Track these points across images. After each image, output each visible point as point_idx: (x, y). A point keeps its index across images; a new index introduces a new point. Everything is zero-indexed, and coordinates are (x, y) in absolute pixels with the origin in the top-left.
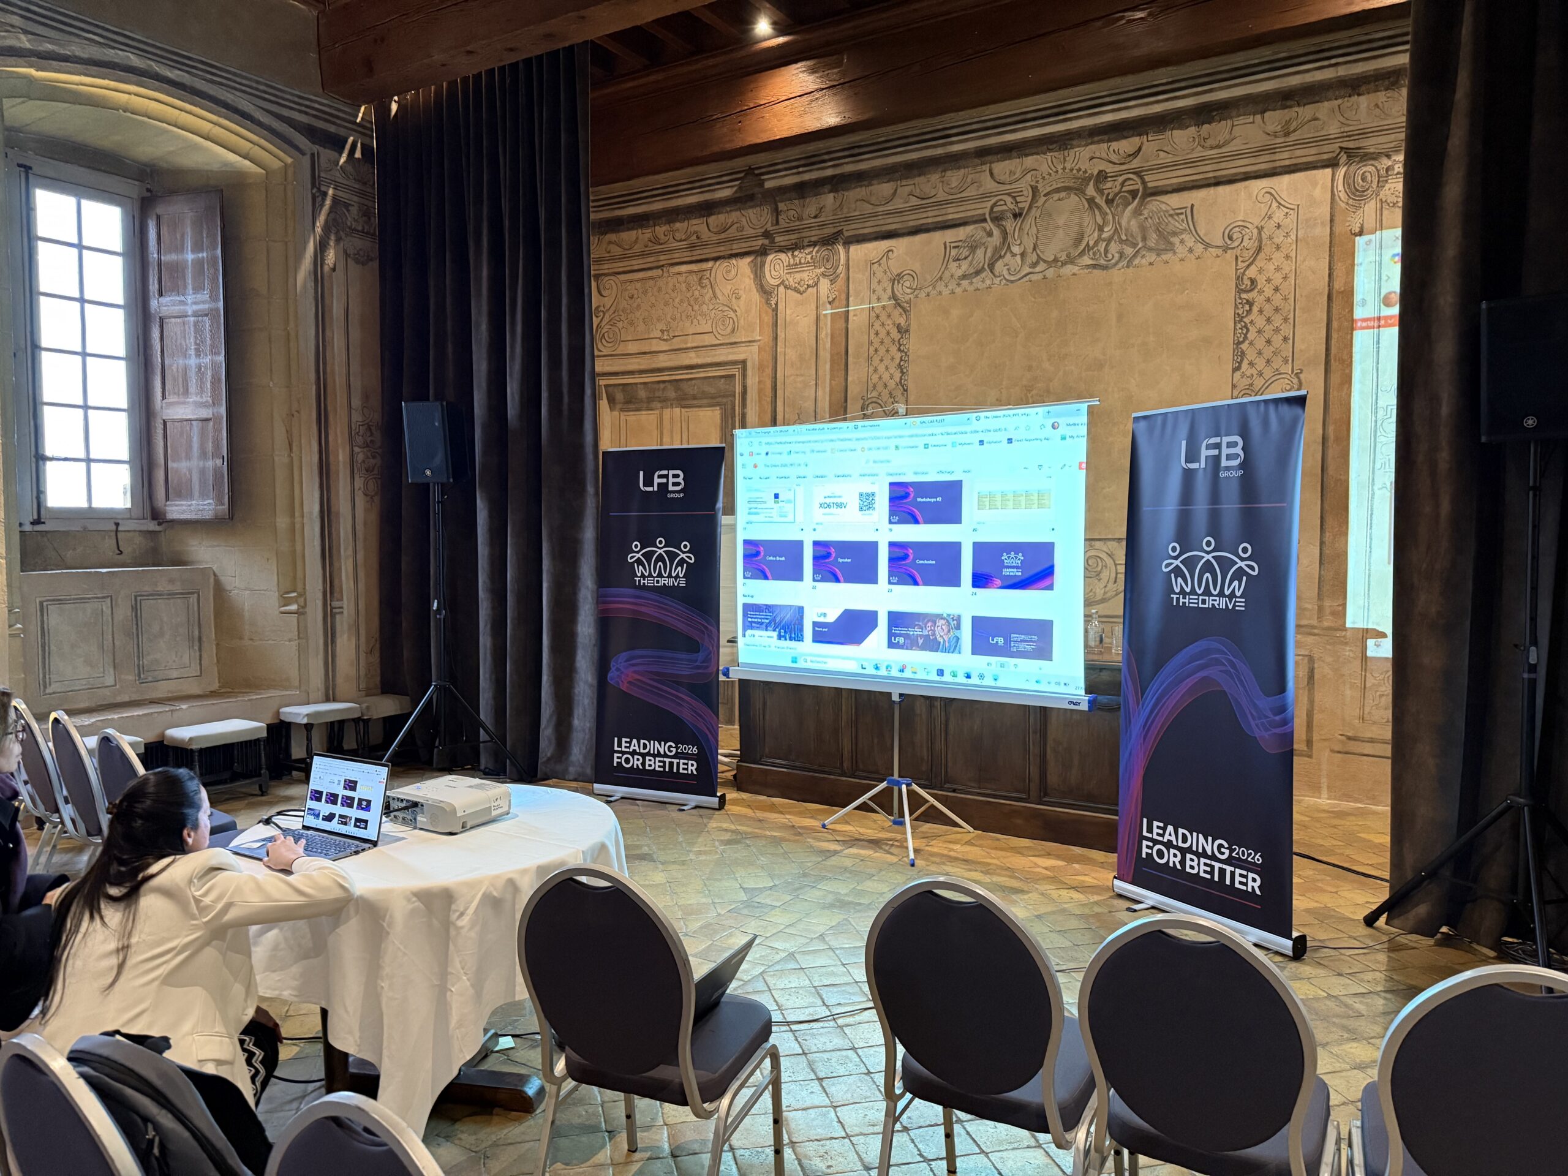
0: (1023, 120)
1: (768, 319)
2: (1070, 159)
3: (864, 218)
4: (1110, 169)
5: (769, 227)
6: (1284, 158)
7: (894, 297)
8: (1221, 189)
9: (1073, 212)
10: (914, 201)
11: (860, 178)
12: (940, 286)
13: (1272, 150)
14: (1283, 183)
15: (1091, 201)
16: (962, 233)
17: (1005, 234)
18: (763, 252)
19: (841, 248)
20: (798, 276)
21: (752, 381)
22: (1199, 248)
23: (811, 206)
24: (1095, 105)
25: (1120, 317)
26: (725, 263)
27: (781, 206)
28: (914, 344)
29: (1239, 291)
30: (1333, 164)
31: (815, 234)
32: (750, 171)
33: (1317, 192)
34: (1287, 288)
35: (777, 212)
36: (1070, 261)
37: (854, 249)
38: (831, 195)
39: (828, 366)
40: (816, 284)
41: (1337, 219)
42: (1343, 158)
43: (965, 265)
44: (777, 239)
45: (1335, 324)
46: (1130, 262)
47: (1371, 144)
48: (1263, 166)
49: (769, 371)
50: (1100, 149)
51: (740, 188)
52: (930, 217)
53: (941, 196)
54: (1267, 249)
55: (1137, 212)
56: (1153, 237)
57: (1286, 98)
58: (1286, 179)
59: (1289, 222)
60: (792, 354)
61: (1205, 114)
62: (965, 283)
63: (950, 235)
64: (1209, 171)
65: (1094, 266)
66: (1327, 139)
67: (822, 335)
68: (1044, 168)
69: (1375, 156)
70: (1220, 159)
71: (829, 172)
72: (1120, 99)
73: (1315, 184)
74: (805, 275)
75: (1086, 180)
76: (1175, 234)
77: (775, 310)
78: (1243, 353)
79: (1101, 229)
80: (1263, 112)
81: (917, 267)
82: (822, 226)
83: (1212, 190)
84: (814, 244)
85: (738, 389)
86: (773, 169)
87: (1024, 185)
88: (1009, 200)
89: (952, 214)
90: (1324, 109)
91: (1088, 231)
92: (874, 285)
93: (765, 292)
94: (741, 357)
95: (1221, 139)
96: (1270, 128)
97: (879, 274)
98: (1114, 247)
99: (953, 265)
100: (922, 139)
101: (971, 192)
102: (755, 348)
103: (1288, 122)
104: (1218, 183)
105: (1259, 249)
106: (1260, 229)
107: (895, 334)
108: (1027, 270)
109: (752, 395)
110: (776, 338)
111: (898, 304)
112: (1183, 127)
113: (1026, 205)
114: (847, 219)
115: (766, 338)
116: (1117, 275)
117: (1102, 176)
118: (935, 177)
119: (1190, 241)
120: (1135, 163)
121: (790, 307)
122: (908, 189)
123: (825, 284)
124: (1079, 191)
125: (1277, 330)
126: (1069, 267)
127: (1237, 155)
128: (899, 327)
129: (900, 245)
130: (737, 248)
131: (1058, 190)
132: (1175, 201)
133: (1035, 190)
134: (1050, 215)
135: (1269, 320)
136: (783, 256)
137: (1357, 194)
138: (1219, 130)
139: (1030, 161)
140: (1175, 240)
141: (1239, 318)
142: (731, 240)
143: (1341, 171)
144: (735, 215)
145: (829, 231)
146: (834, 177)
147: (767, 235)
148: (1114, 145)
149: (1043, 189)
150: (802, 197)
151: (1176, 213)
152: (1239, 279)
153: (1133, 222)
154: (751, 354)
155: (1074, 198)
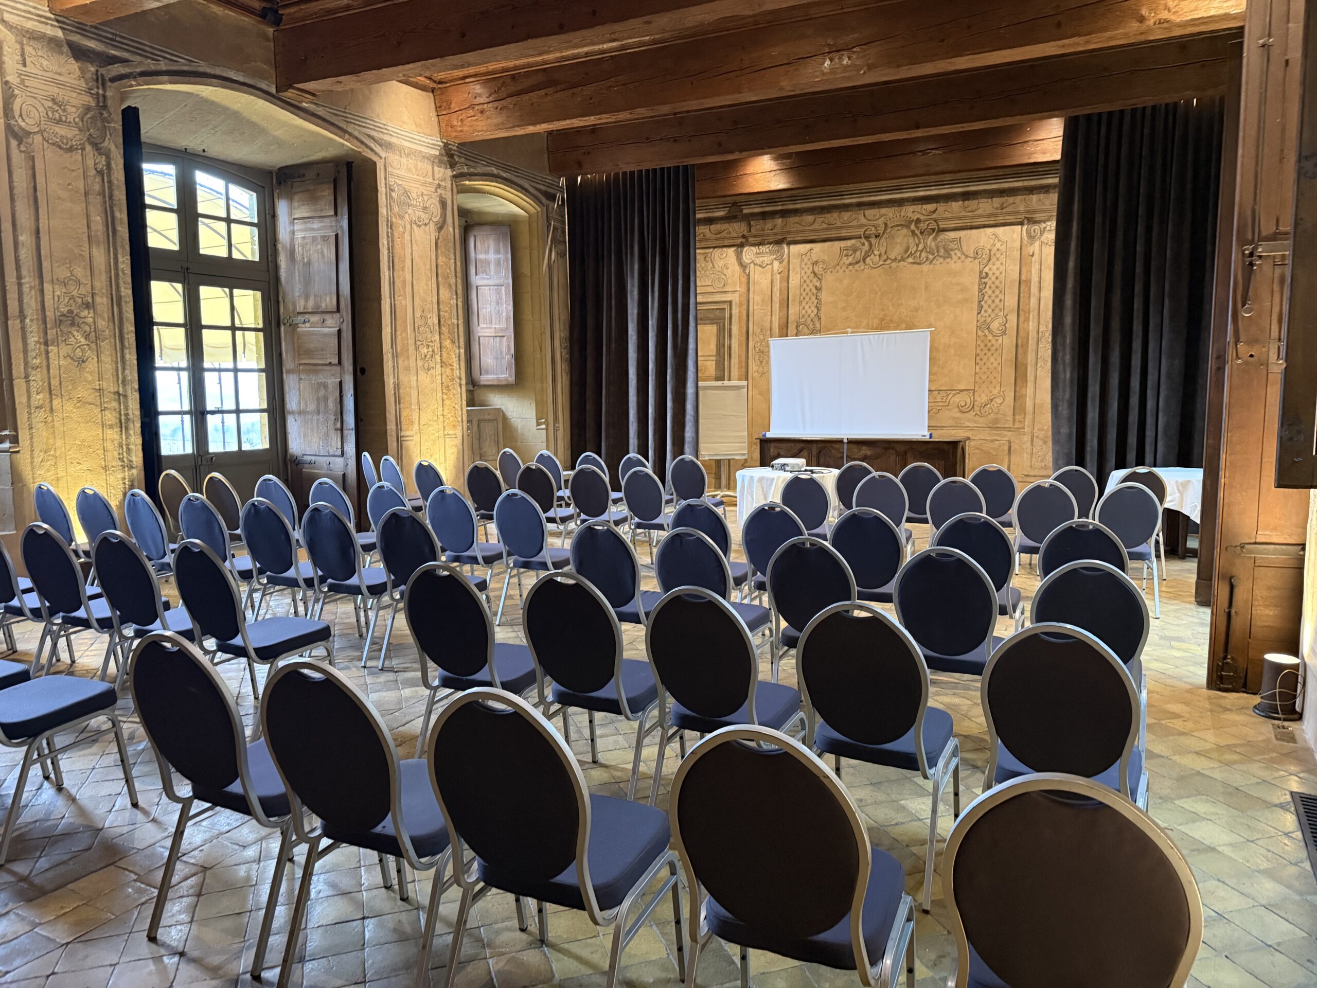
0: (880, 191)
1: (744, 280)
2: (903, 211)
3: (798, 232)
4: (922, 218)
5: (745, 233)
6: (1001, 219)
7: (814, 272)
8: (974, 231)
9: (905, 236)
10: (825, 226)
11: (796, 212)
12: (838, 268)
13: (996, 215)
14: (1000, 230)
15: (913, 232)
16: (849, 243)
17: (871, 245)
18: (742, 246)
19: (785, 246)
20: (761, 259)
21: (735, 311)
22: (963, 257)
23: (769, 224)
24: (915, 187)
25: (926, 288)
26: (720, 250)
27: (752, 223)
28: (824, 296)
29: (981, 278)
30: (1021, 224)
31: (771, 239)
32: (735, 204)
33: (1015, 236)
34: (1002, 277)
35: (750, 226)
36: (903, 259)
37: (792, 247)
38: (780, 220)
39: (778, 305)
40: (772, 264)
41: (1023, 248)
42: (1026, 222)
43: (850, 259)
44: (750, 239)
45: (1022, 295)
46: (931, 262)
47: (1037, 216)
48: (991, 222)
49: (745, 307)
50: (918, 208)
51: (729, 211)
52: (833, 234)
53: (839, 224)
54: (993, 259)
55: (935, 239)
56: (942, 252)
57: (1002, 193)
58: (1002, 229)
59: (1003, 248)
60: (758, 299)
61: (966, 196)
62: (851, 267)
63: (843, 244)
64: (968, 222)
65: (914, 263)
66: (1018, 212)
67: (775, 290)
68: (891, 215)
69: (1039, 222)
70: (973, 217)
71: (779, 208)
72: (927, 185)
73: (1014, 232)
74: (765, 259)
75: (911, 222)
76: (952, 250)
77: (749, 275)
78: (982, 307)
79: (918, 246)
80: (992, 198)
81: (826, 258)
82: (776, 234)
83: (969, 231)
84: (771, 243)
85: (727, 315)
86: (748, 204)
87: (881, 222)
88: (873, 229)
89: (844, 233)
90: (1018, 199)
91: (911, 246)
92: (803, 266)
93: (743, 266)
94: (729, 299)
95: (974, 208)
96: (996, 205)
97: (806, 260)
98: (924, 255)
99: (844, 258)
100: (829, 196)
101: (854, 223)
102: (737, 295)
103: (1003, 204)
104: (972, 228)
105: (990, 260)
106: (990, 251)
107: (814, 291)
108: (881, 263)
109: (735, 319)
110: (749, 290)
111: (815, 274)
112: (956, 201)
113: (881, 232)
114: (789, 232)
115: (743, 289)
116: (925, 267)
117: (918, 221)
118: (835, 215)
119: (959, 254)
120: (934, 216)
121: (756, 274)
122: (821, 219)
123: (776, 264)
124: (908, 227)
125: (997, 296)
126: (902, 263)
127: (981, 216)
128: (816, 288)
129: (817, 247)
130: (726, 242)
131: (897, 226)
132: (952, 235)
133: (886, 225)
134: (893, 238)
135: (993, 292)
136: (753, 248)
137: (1032, 238)
138: (972, 204)
139: (883, 211)
140: (952, 253)
141: (980, 290)
142: (724, 238)
143: (1025, 227)
144: (726, 226)
145: (779, 237)
146: (782, 210)
147: (744, 236)
148: (925, 206)
149: (890, 225)
150: (764, 219)
151: (953, 241)
152: (981, 272)
153: (933, 244)
154: (735, 298)
155: (905, 231)
